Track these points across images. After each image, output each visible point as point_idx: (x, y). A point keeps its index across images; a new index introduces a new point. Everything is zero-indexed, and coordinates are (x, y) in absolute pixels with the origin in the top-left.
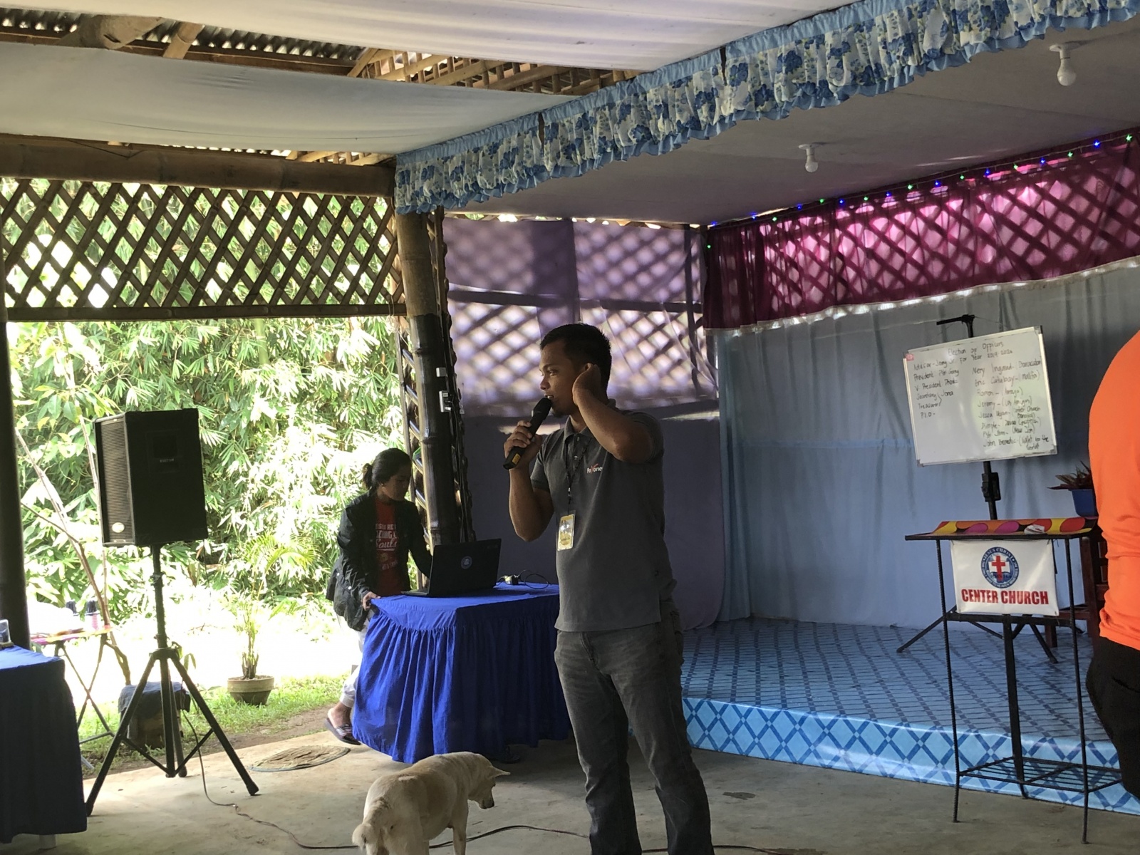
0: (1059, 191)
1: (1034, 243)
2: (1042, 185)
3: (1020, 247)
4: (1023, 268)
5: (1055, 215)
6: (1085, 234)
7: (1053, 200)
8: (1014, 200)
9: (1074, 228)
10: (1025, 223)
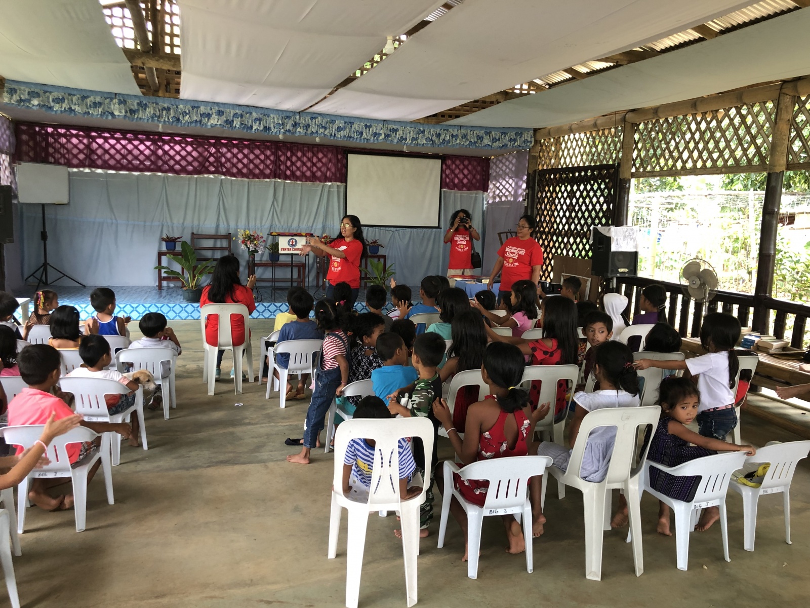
0: (189, 148)
1: (177, 163)
2: (183, 145)
3: (172, 163)
4: (172, 169)
5: (186, 156)
6: (196, 164)
7: (186, 151)
8: (172, 148)
9: (193, 161)
10: (175, 155)
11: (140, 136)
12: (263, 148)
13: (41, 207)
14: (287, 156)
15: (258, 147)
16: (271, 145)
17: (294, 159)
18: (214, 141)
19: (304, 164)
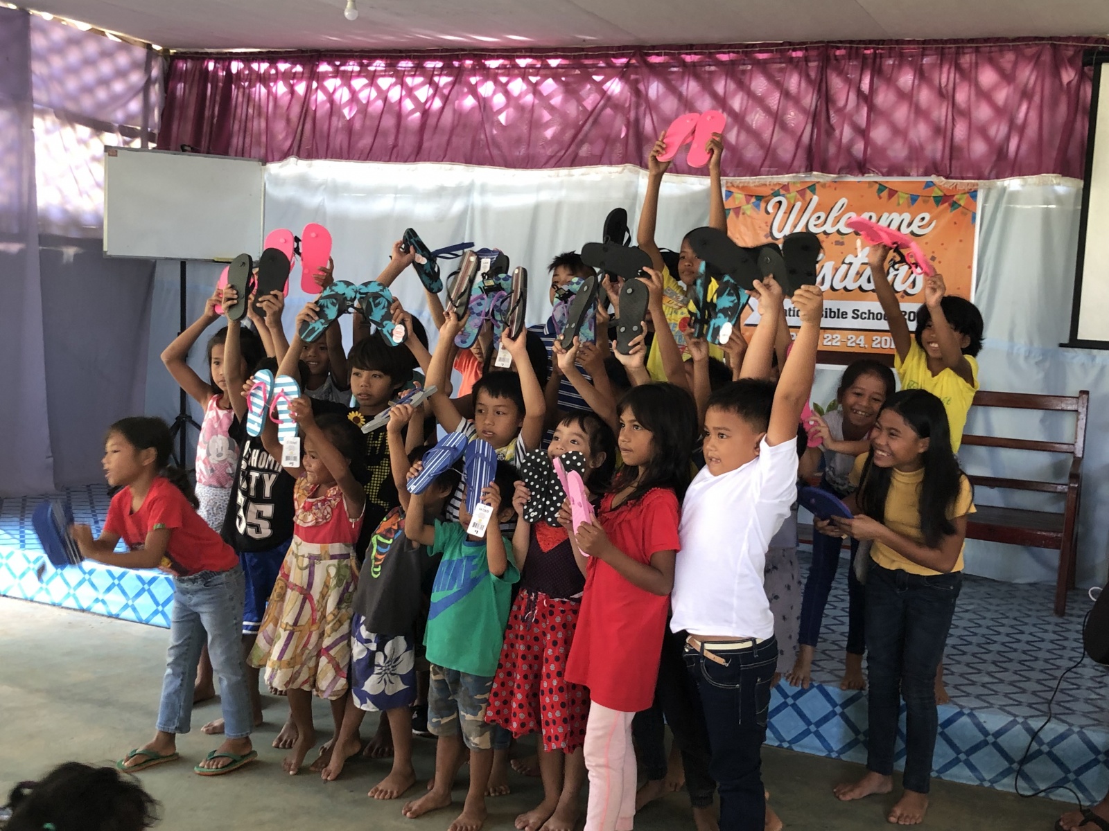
11: (429, 65)
12: (781, 70)
13: (179, 267)
14: (859, 92)
15: (763, 66)
16: (807, 60)
17: (884, 98)
18: (624, 60)
19: (919, 112)
